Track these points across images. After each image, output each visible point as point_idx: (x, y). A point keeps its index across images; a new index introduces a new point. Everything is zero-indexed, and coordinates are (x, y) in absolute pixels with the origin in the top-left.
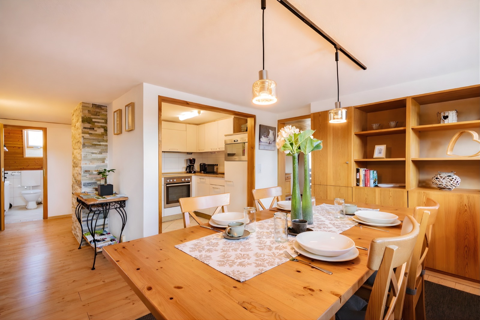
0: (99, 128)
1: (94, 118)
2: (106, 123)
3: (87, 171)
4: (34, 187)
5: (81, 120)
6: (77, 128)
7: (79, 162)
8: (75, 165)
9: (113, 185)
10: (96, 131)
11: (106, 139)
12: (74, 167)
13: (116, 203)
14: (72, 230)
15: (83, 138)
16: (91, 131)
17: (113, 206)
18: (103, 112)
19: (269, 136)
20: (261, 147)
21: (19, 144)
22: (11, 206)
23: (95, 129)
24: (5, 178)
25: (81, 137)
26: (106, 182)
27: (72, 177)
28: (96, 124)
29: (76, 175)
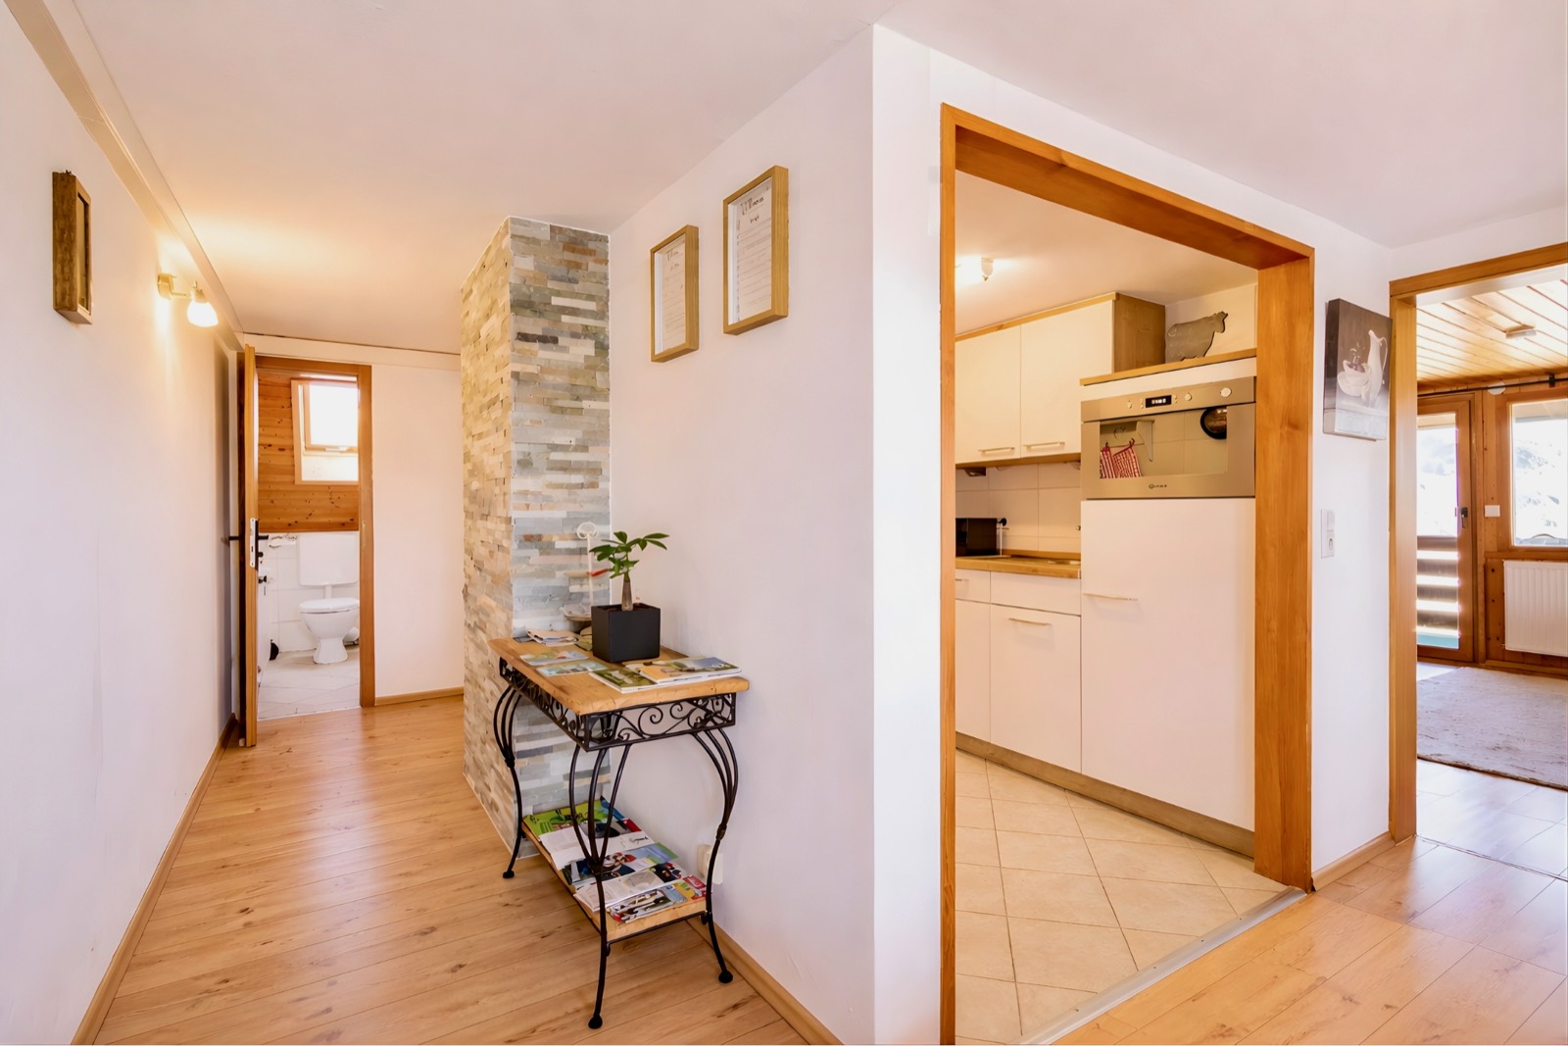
0: (575, 335)
1: (558, 294)
2: (602, 314)
3: (532, 536)
4: (338, 589)
5: (505, 299)
6: (483, 344)
7: (497, 490)
8: (478, 506)
9: (659, 610)
10: (565, 349)
11: (605, 387)
12: (469, 514)
13: (696, 705)
14: (466, 768)
15: (514, 382)
16: (545, 349)
17: (683, 718)
18: (592, 266)
19: (1366, 361)
20: (1341, 422)
21: (283, 437)
22: (274, 651)
23: (562, 341)
24: (259, 555)
25: (507, 377)
26: (627, 594)
27: (463, 556)
28: (565, 318)
29: (481, 551)
